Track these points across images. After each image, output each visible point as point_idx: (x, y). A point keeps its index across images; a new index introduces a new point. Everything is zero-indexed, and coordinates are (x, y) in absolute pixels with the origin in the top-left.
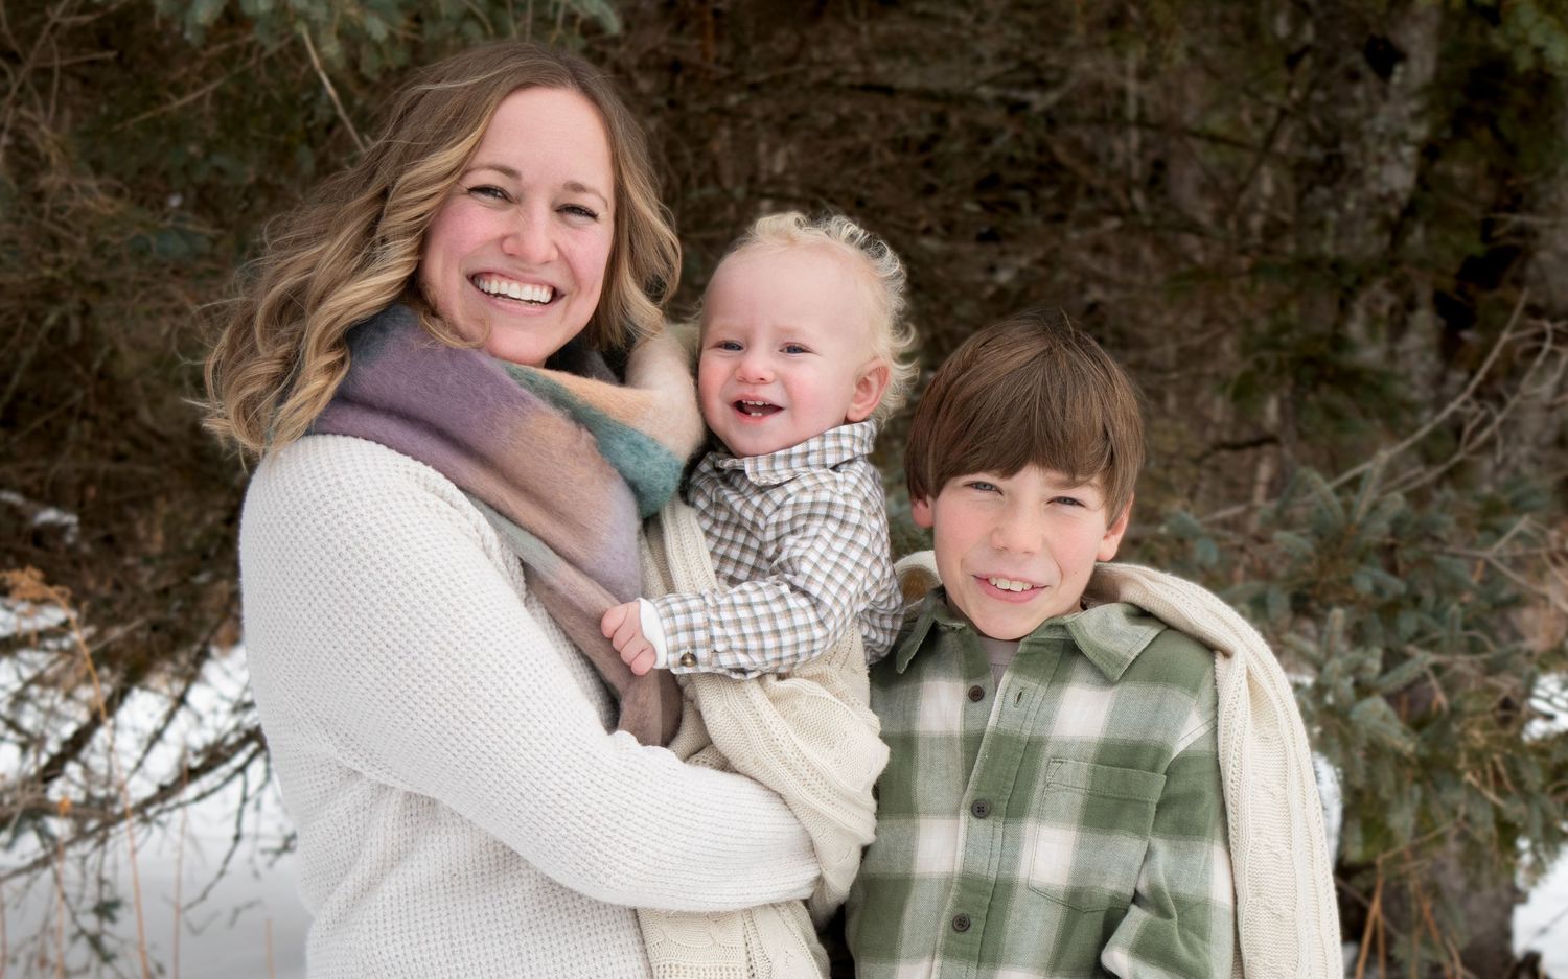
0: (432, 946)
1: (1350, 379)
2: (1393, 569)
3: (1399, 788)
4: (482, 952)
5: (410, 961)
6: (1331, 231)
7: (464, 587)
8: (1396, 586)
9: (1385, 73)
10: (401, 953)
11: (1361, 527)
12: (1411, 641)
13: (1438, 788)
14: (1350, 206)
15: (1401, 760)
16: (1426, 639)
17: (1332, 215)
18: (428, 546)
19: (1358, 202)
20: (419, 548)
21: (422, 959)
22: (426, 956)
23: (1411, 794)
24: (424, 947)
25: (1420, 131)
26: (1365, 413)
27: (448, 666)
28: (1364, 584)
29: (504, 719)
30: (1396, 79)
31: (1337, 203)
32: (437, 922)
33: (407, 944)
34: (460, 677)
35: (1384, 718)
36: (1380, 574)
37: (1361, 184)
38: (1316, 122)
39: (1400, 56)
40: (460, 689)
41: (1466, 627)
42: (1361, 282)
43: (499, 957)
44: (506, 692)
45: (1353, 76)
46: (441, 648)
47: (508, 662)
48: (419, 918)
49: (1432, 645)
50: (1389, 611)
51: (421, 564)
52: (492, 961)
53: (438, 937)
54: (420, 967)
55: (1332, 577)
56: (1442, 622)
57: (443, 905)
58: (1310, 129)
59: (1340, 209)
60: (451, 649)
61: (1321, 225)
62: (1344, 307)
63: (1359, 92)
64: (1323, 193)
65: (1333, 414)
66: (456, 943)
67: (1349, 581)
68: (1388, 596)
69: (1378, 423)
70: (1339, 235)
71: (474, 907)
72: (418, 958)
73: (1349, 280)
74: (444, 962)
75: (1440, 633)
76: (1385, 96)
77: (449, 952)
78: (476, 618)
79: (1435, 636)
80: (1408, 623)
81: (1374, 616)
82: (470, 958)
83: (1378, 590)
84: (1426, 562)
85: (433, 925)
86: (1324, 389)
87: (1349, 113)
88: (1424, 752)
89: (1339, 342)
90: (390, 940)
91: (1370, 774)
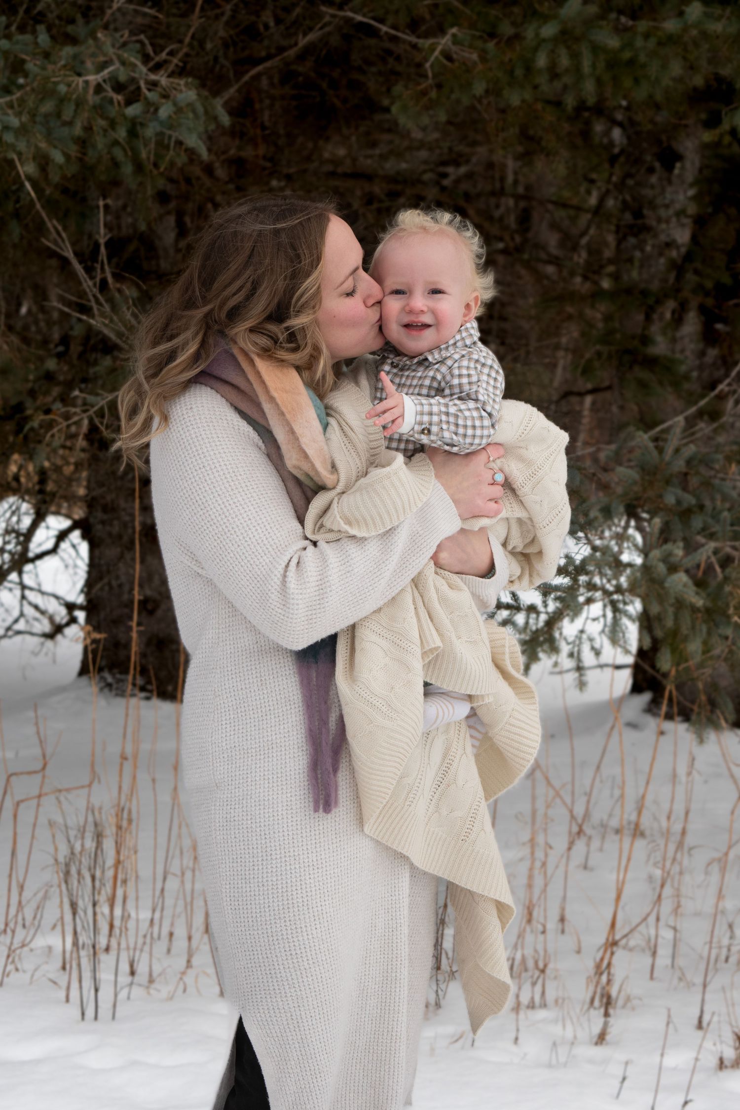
0: (251, 681)
1: (651, 362)
2: (685, 489)
3: (693, 627)
4: (277, 684)
5: (239, 689)
6: (637, 264)
7: (239, 478)
8: (689, 500)
9: (669, 168)
10: (235, 685)
11: (669, 464)
12: (699, 533)
13: (717, 626)
14: (648, 248)
15: (694, 609)
16: (708, 532)
17: (638, 254)
18: (227, 451)
19: (653, 246)
20: (222, 451)
21: (246, 688)
22: (248, 687)
23: (701, 630)
24: (247, 682)
25: (692, 209)
26: (661, 383)
27: (222, 519)
28: (670, 499)
29: (243, 553)
30: (676, 171)
31: (640, 247)
32: (253, 667)
33: (238, 680)
34: (226, 527)
35: (685, 585)
36: (679, 492)
37: (656, 236)
38: (628, 198)
39: (679, 158)
40: (225, 533)
41: (732, 525)
42: (658, 302)
43: (286, 687)
44: (247, 539)
45: (651, 170)
46: (221, 509)
47: (251, 523)
48: (244, 665)
49: (712, 536)
50: (686, 514)
51: (221, 460)
52: (282, 689)
53: (254, 676)
54: (244, 693)
55: (650, 493)
56: (718, 521)
57: (257, 658)
58: (624, 202)
59: (642, 250)
60: (225, 510)
61: (630, 260)
62: (648, 318)
63: (654, 179)
64: (632, 240)
65: (643, 385)
66: (263, 679)
67: (660, 496)
68: (685, 505)
69: (669, 389)
70: (642, 266)
71: (273, 659)
72: (243, 687)
73: (651, 301)
74: (256, 690)
75: (716, 528)
76: (670, 182)
77: (260, 684)
78: (241, 496)
79: (713, 530)
80: (697, 522)
81: (676, 519)
82: (271, 688)
83: (679, 502)
84: (707, 484)
85: (251, 669)
86: (636, 368)
87: (648, 192)
88: (709, 604)
89: (646, 340)
90: (230, 678)
91: (676, 619)
